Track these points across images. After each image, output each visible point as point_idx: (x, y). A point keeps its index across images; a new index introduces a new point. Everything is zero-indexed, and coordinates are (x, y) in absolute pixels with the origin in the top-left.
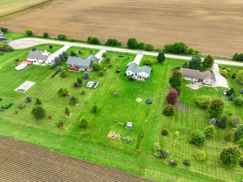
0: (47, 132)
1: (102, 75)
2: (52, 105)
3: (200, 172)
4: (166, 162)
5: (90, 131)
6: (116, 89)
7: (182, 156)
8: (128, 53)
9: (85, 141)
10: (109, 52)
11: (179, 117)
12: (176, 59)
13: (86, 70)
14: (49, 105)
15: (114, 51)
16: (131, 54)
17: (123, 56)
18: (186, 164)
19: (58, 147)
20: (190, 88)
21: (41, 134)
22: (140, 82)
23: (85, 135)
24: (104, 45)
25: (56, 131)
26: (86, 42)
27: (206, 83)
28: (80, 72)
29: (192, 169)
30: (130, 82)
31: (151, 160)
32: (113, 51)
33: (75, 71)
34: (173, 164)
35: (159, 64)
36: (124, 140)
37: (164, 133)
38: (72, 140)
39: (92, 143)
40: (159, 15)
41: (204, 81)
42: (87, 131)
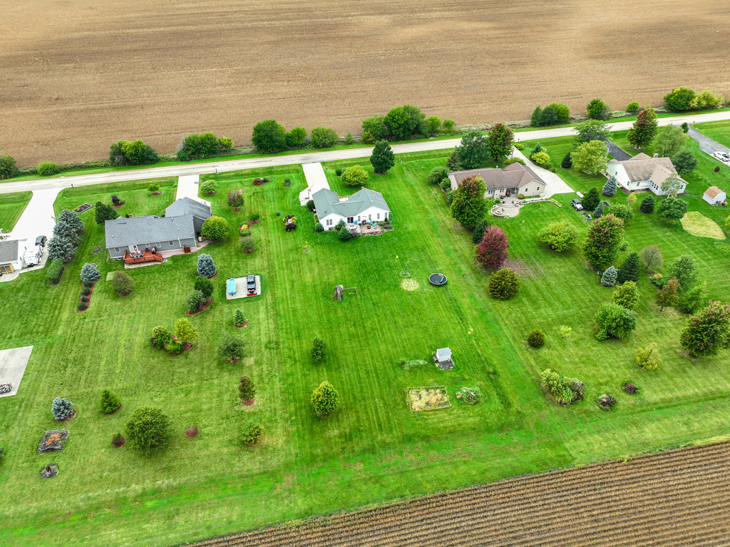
0: (221, 480)
1: (249, 253)
2: (163, 394)
3: (669, 395)
4: (589, 405)
5: (353, 419)
6: (326, 278)
7: (611, 377)
8: (272, 168)
9: (364, 451)
10: (211, 177)
11: (534, 292)
12: (410, 153)
13: (187, 250)
14: (156, 399)
15: (226, 173)
16: (284, 169)
17: (265, 181)
18: (631, 390)
19: (301, 504)
20: (502, 217)
21: (206, 496)
22: (373, 238)
23: (351, 435)
24: (176, 160)
25: (250, 463)
26: (106, 166)
27: (526, 194)
28: (171, 263)
29: (651, 393)
30: (348, 245)
31: (557, 419)
32: (222, 173)
33: (150, 264)
34: (609, 404)
35: (381, 177)
36: (461, 399)
37: (536, 342)
38: (323, 467)
39: (385, 445)
40: (268, 43)
41: (522, 191)
42: (348, 422)
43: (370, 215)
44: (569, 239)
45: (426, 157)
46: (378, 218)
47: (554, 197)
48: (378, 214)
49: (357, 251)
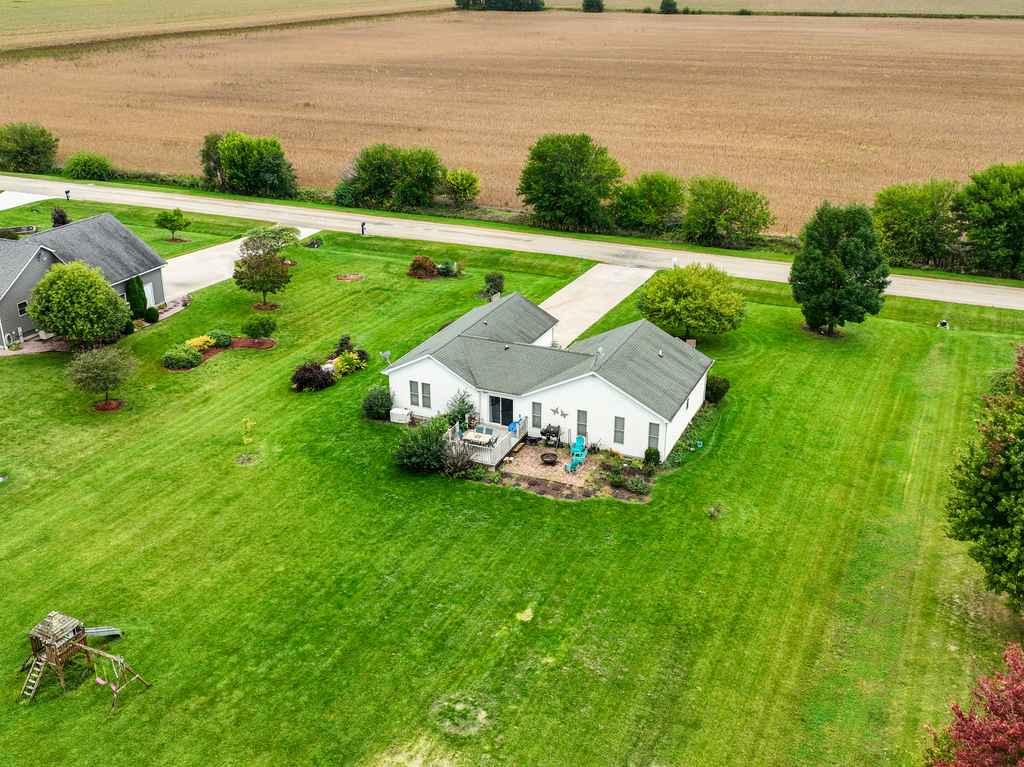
1: (104, 408)
26: (193, 186)
43: (582, 415)
46: (619, 437)
48: (619, 422)
49: (400, 525)
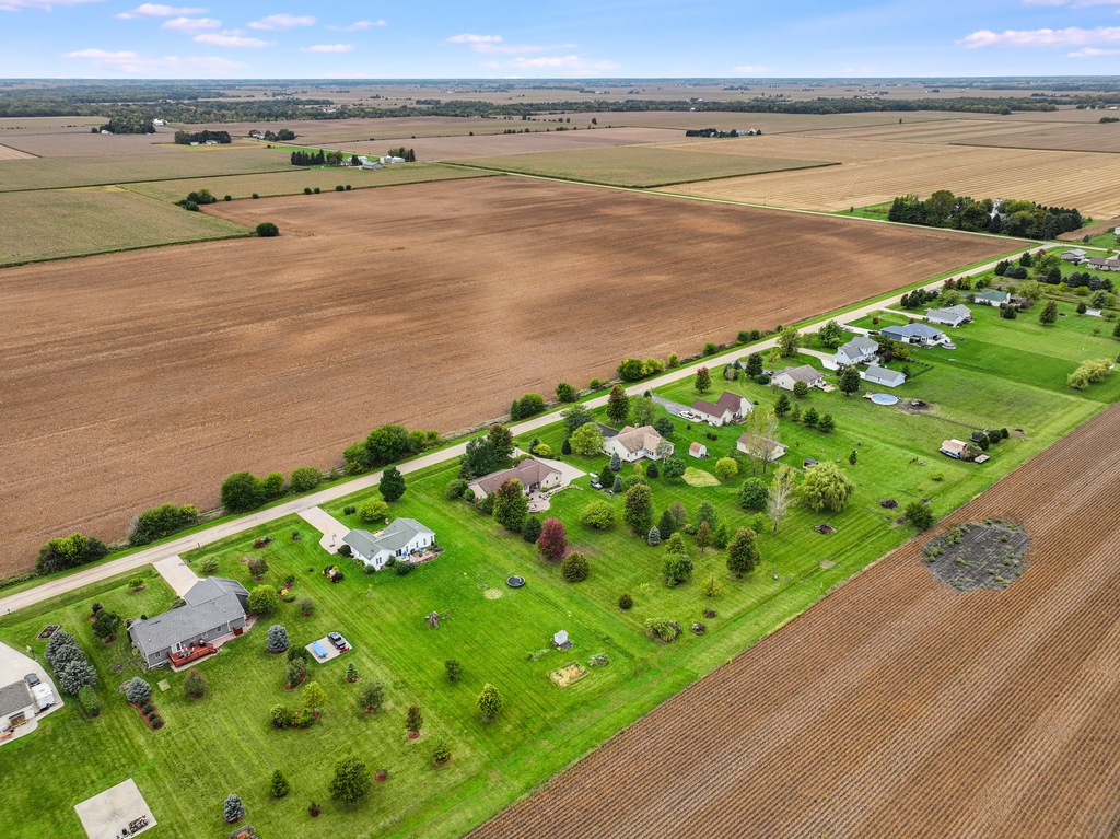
0: (436, 799)
1: (308, 615)
2: (324, 761)
3: (736, 610)
4: (688, 635)
5: (517, 713)
6: (409, 613)
7: (692, 610)
8: (264, 525)
9: (542, 731)
10: (195, 553)
11: (602, 568)
13: (238, 632)
14: (320, 768)
15: (211, 544)
16: (279, 523)
17: (267, 541)
18: (711, 615)
19: (518, 785)
20: (538, 512)
21: (429, 816)
22: (431, 564)
23: (523, 724)
24: (129, 547)
25: (450, 777)
26: (31, 578)
27: (548, 486)
28: (228, 650)
29: (725, 612)
30: (410, 577)
31: (671, 653)
32: (207, 545)
33: (204, 659)
34: (701, 630)
35: (396, 506)
36: (594, 665)
37: (626, 604)
38: (516, 755)
39: (556, 720)
40: (136, 380)
41: (543, 484)
42: (515, 716)
43: (416, 543)
44: (609, 514)
45: (428, 474)
46: (425, 543)
47: (572, 482)
48: (424, 540)
49: (423, 580)
